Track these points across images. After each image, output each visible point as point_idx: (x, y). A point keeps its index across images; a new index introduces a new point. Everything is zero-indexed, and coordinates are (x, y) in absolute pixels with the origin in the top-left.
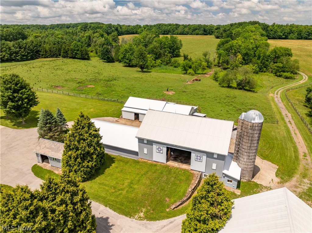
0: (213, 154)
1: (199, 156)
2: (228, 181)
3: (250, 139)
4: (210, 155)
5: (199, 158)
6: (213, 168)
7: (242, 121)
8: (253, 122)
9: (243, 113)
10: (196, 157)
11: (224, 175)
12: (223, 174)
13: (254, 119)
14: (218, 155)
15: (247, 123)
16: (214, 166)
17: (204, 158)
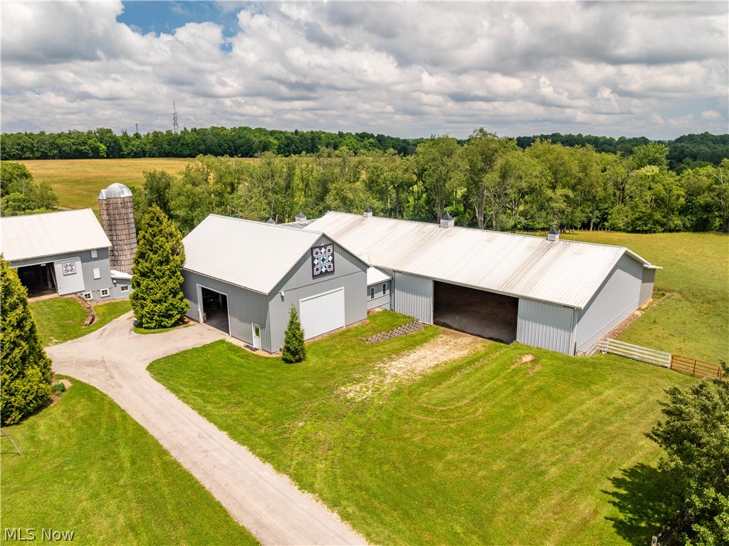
0: (89, 251)
1: (68, 264)
2: (123, 289)
3: (126, 222)
4: (85, 255)
5: (69, 268)
6: (95, 277)
7: (106, 202)
8: (122, 196)
9: (103, 190)
10: (64, 269)
11: (115, 281)
12: (113, 279)
13: (123, 192)
14: (98, 250)
15: (115, 201)
16: (97, 274)
17: (78, 264)
